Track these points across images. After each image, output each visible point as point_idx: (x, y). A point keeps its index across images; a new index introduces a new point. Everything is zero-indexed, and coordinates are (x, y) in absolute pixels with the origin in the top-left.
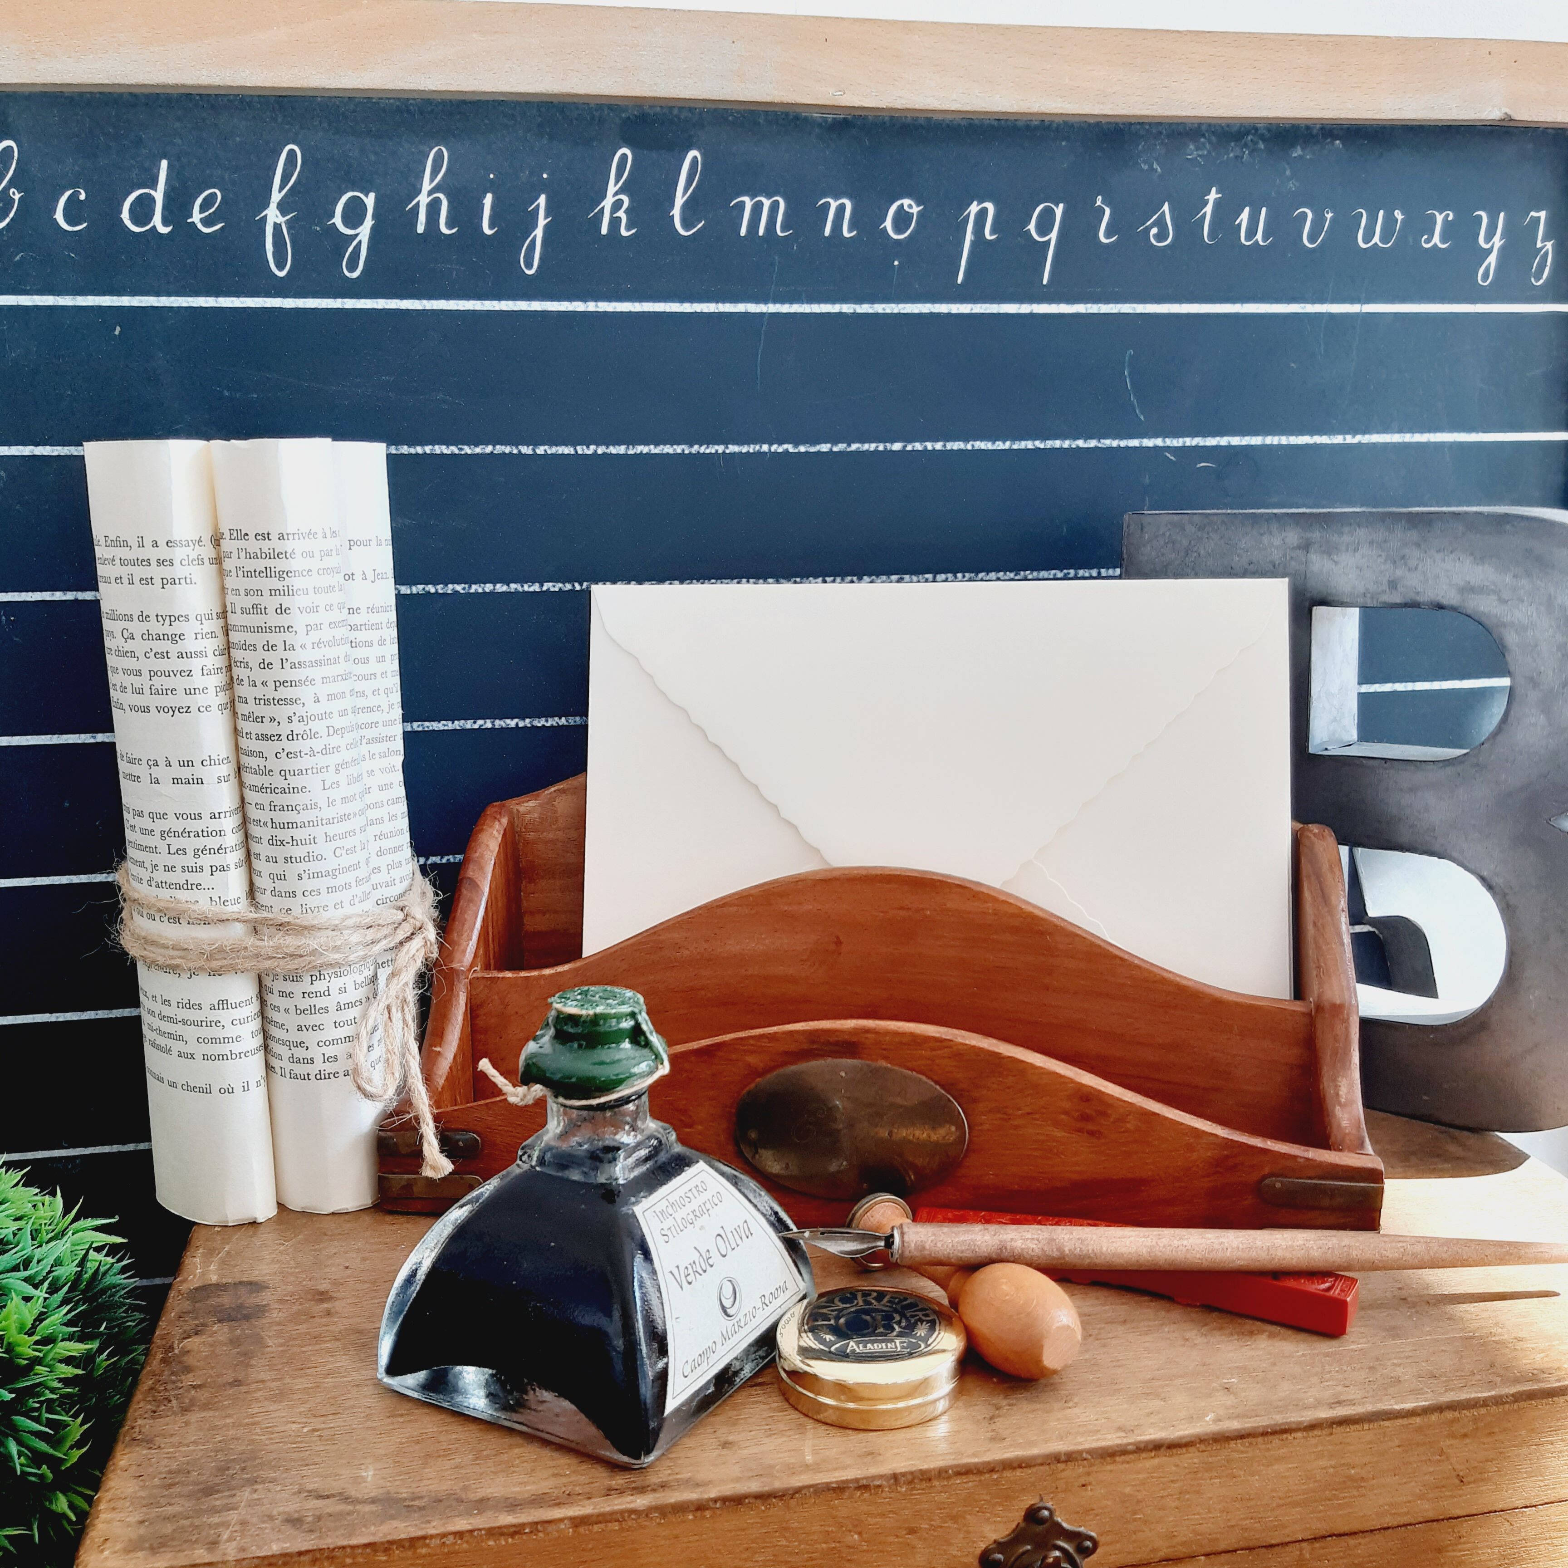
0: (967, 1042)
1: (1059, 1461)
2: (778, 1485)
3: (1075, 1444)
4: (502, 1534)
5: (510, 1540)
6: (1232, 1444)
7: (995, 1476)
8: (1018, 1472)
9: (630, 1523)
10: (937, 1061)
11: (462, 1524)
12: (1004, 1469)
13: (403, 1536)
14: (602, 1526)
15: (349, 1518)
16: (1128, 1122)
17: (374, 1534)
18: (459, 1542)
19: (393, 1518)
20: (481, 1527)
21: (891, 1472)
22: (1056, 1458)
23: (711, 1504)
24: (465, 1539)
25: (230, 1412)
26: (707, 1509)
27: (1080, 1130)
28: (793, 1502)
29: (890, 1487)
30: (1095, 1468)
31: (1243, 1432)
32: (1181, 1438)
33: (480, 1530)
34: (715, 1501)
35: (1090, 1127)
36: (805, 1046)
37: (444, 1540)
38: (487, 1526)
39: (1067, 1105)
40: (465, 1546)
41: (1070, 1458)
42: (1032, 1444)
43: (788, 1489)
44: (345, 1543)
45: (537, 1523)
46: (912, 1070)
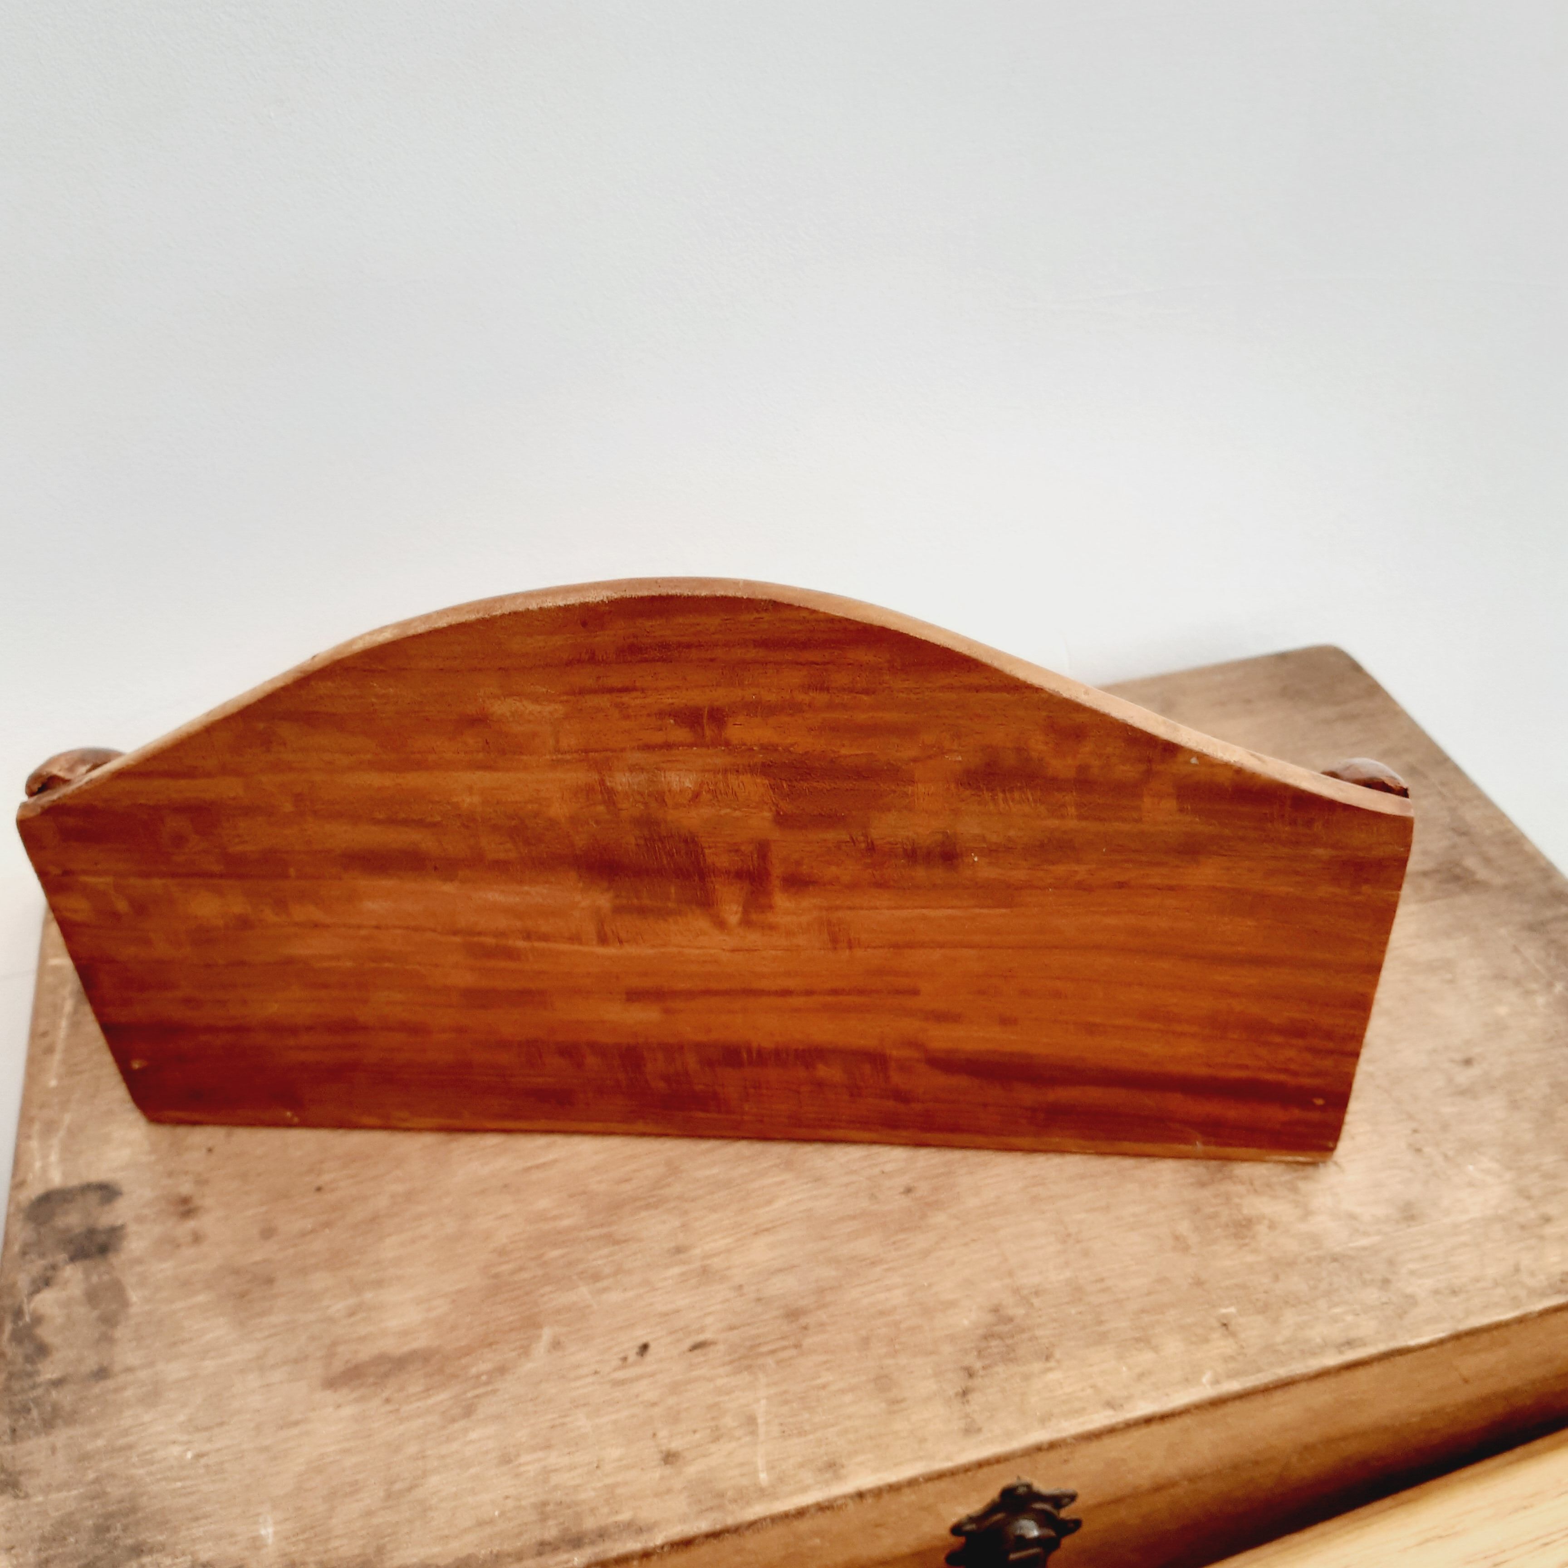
1: (1041, 1450)
2: (730, 1522)
3: (1059, 1431)
6: (1230, 1404)
7: (970, 1474)
12: (980, 1467)
22: (1038, 1448)
23: (658, 1550)
25: (100, 1425)
26: (654, 1556)
28: (748, 1533)
29: (854, 1503)
30: (1078, 1449)
31: (1242, 1393)
32: (1174, 1408)
34: (662, 1547)
41: (1053, 1446)
43: (740, 1524)
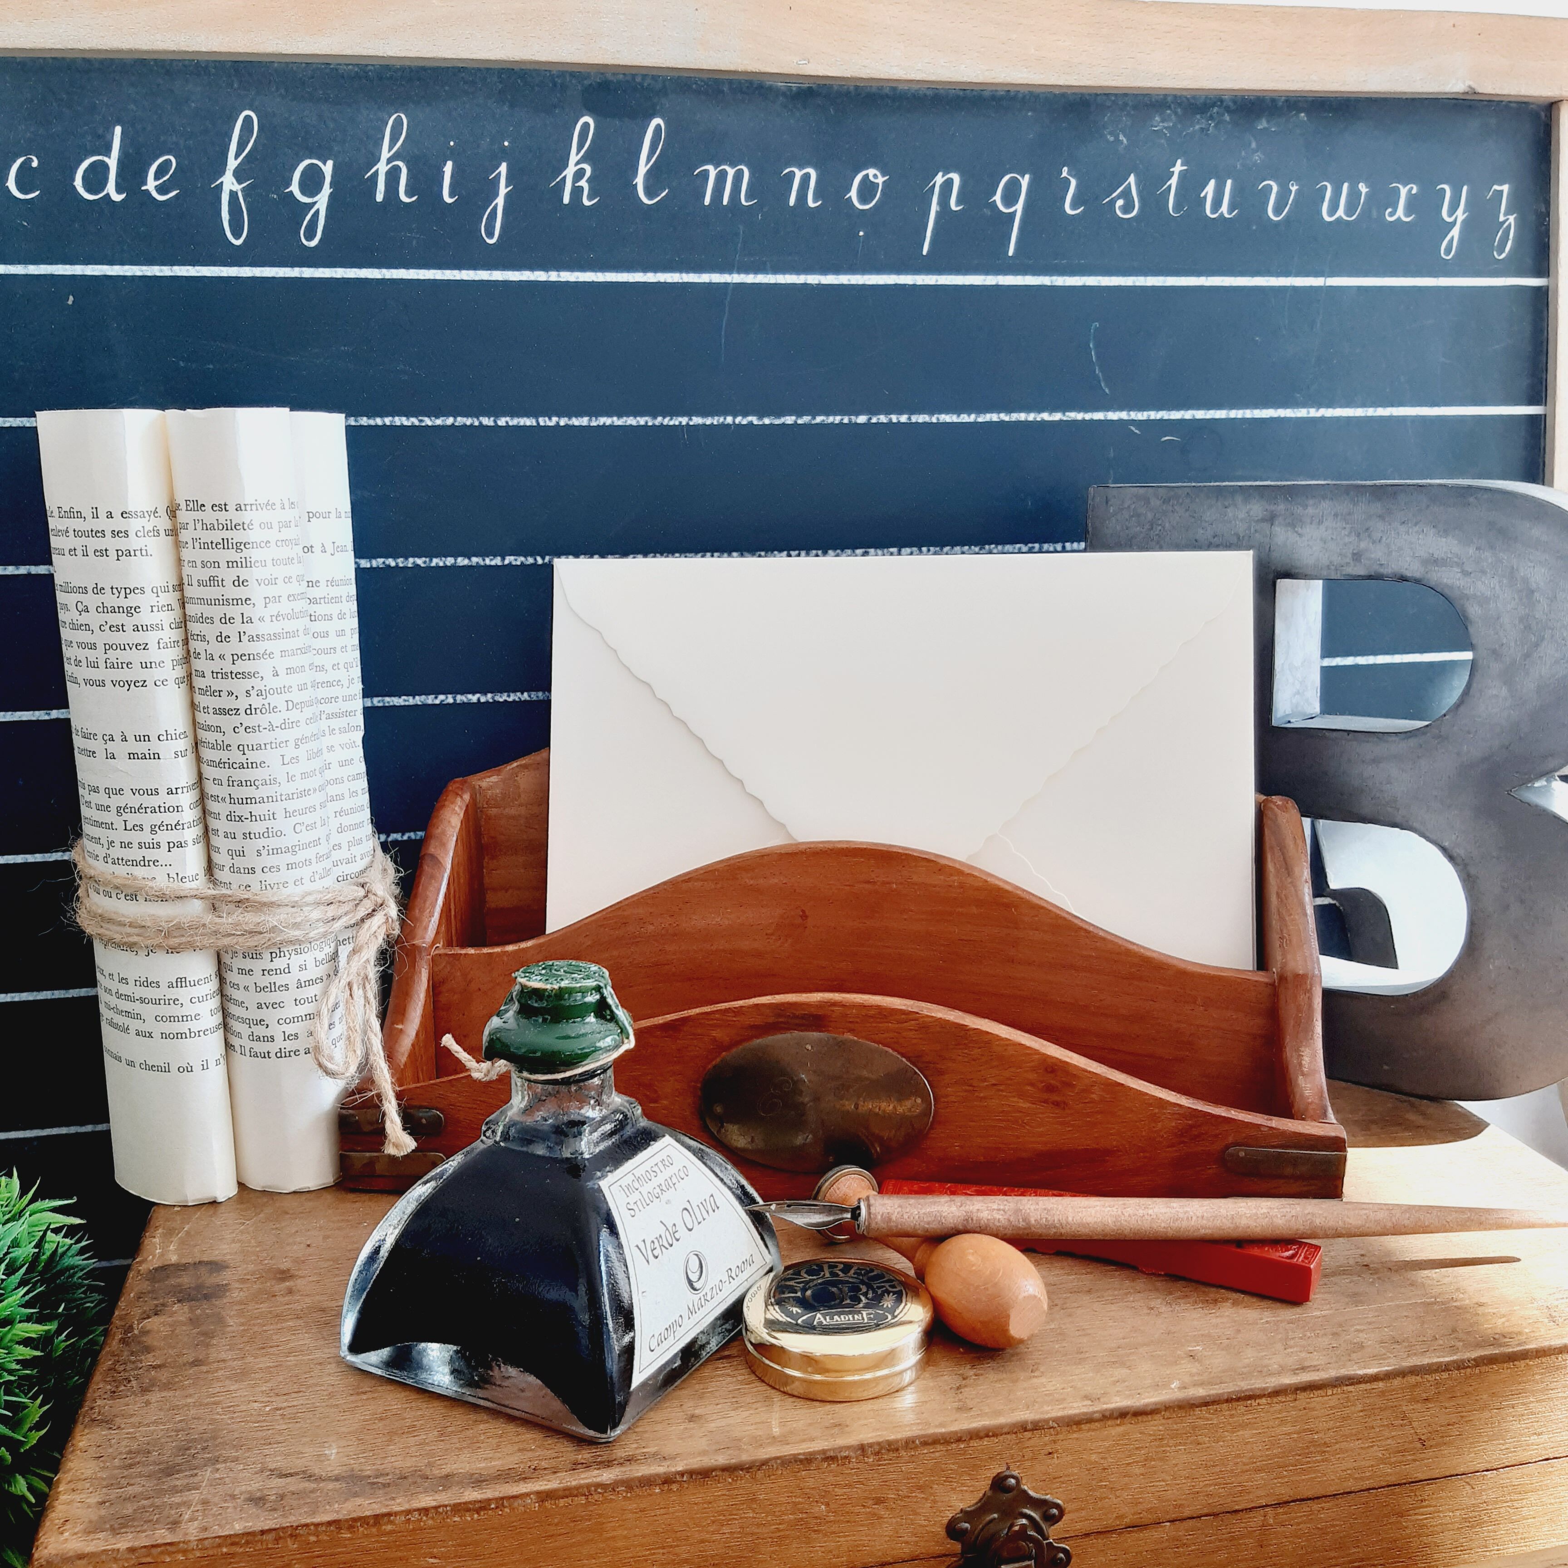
0: (933, 1015)
1: (1026, 1430)
2: (745, 1457)
3: (1042, 1413)
4: (469, 1510)
5: (476, 1516)
6: (1197, 1411)
7: (962, 1446)
8: (985, 1442)
9: (596, 1497)
10: (904, 1034)
11: (427, 1501)
12: (971, 1439)
13: (368, 1513)
14: (569, 1500)
15: (312, 1495)
16: (1093, 1093)
17: (337, 1512)
18: (424, 1518)
19: (356, 1495)
20: (446, 1503)
21: (857, 1443)
22: (1023, 1427)
23: (678, 1478)
24: (430, 1515)
25: (191, 1391)
26: (674, 1482)
27: (1046, 1101)
28: (760, 1474)
29: (857, 1458)
30: (1060, 1437)
31: (1208, 1399)
32: (1147, 1405)
33: (446, 1506)
34: (682, 1474)
35: (1055, 1097)
36: (771, 1020)
37: (410, 1516)
38: (452, 1502)
39: (1032, 1076)
40: (430, 1522)
41: (1036, 1427)
42: (998, 1413)
43: (754, 1462)
44: (308, 1521)
45: (502, 1498)
46: (878, 1043)
